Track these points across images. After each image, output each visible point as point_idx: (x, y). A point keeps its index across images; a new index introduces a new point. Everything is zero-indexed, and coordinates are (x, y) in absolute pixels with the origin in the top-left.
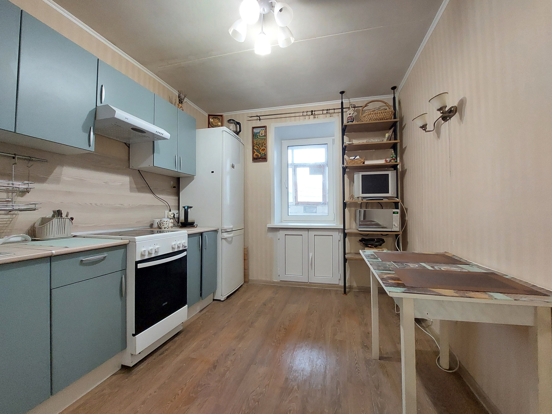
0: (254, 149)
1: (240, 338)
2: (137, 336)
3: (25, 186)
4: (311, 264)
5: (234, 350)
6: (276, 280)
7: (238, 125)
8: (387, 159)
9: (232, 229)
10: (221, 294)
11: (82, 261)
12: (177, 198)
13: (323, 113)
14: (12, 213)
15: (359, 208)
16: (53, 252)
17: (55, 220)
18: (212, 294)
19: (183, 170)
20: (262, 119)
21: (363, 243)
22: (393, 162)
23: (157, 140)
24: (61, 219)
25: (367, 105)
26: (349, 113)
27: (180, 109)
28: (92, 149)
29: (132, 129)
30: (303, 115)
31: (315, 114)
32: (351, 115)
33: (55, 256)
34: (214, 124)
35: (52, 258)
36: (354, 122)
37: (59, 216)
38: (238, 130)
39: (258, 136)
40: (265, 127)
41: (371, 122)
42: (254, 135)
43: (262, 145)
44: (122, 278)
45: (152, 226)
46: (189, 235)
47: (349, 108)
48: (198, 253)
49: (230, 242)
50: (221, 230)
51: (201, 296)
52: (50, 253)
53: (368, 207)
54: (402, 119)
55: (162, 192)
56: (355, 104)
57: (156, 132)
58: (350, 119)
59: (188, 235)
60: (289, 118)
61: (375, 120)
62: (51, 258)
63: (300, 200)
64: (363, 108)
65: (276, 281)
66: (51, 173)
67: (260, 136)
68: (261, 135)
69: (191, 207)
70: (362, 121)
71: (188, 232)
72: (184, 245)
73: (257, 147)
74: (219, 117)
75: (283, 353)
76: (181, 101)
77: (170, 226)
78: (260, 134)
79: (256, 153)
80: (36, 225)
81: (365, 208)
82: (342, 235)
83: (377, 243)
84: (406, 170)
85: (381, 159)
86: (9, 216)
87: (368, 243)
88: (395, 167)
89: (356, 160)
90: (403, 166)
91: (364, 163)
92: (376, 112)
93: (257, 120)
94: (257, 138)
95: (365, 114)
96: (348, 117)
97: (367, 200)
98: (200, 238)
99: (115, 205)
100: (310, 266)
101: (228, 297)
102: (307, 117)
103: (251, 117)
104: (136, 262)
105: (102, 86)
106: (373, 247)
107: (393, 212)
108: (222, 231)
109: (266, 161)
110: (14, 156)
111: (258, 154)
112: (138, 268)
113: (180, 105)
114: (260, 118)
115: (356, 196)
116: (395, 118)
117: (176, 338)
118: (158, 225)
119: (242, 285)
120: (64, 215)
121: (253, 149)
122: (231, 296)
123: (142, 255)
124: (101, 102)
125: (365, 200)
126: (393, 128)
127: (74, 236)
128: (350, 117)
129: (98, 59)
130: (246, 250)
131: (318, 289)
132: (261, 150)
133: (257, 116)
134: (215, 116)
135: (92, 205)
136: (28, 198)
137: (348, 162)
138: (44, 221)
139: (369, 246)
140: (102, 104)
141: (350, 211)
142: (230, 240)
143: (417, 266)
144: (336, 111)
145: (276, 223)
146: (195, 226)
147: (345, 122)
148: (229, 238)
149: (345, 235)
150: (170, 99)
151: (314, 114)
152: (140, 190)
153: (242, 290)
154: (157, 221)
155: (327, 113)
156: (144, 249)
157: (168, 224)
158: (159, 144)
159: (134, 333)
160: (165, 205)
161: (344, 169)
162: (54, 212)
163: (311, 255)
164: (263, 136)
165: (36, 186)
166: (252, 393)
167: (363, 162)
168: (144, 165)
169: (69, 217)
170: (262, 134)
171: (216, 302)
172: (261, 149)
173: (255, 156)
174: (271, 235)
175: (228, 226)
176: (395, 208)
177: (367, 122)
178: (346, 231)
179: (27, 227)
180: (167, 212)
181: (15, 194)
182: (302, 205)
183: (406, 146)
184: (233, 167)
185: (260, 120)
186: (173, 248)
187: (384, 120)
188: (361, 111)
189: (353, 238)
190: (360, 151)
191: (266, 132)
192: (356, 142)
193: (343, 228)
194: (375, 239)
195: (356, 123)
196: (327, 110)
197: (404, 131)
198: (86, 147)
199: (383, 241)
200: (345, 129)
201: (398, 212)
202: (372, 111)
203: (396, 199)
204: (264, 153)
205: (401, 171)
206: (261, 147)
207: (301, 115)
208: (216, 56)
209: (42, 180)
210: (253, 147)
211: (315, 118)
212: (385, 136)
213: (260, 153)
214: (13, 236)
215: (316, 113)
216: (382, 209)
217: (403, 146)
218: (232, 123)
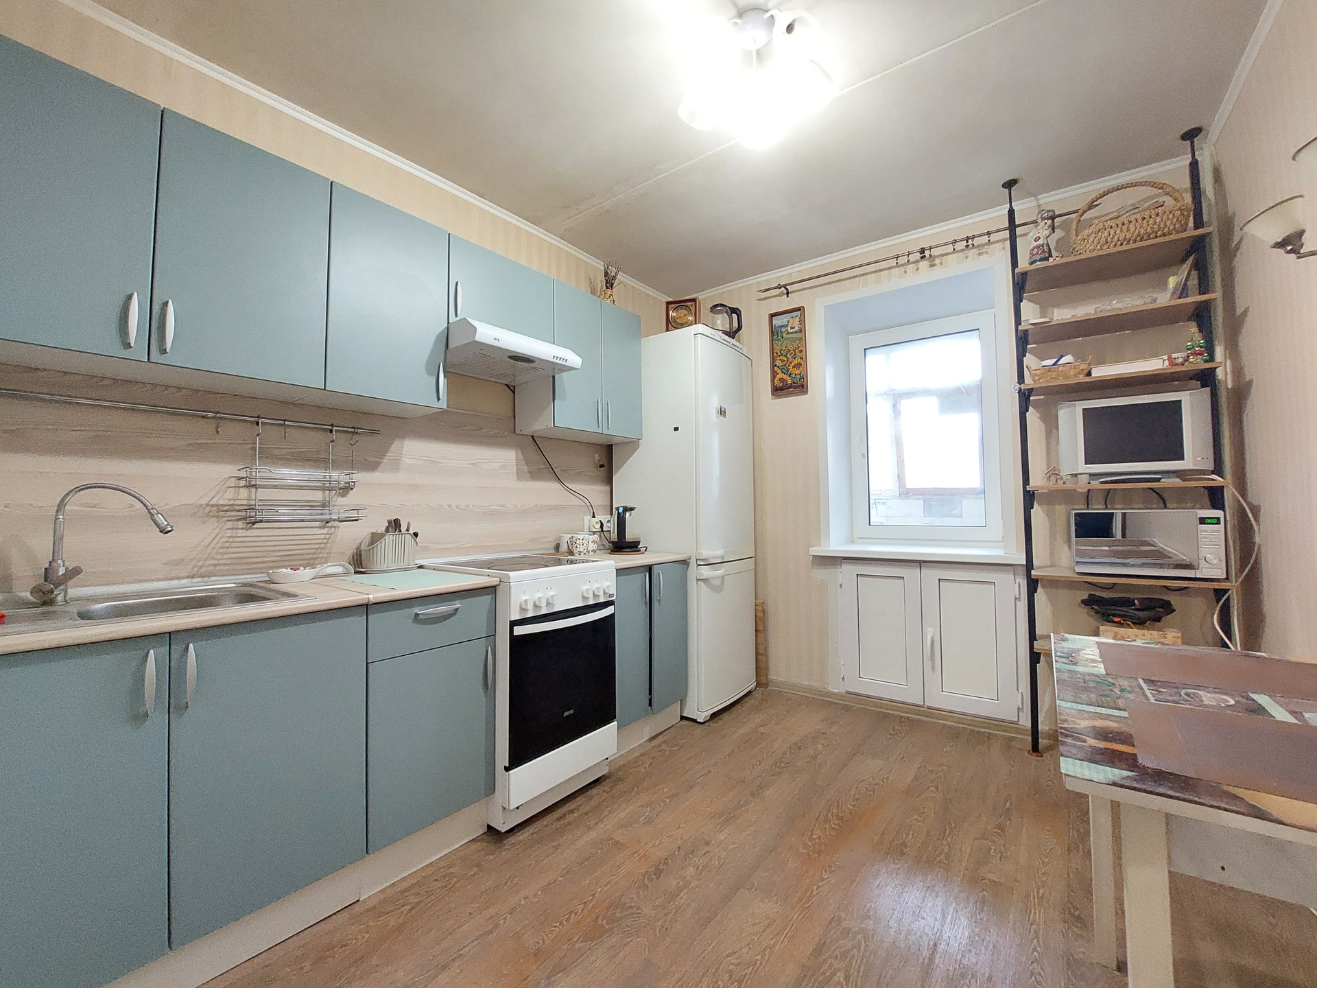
0: (776, 365)
1: (727, 818)
2: (511, 772)
3: (347, 478)
4: (933, 656)
5: (708, 843)
6: (836, 688)
7: (733, 315)
8: (1174, 356)
9: (723, 558)
10: (696, 708)
11: (417, 615)
12: (608, 488)
13: (954, 249)
14: (329, 524)
15: (1082, 507)
16: (371, 597)
17: (389, 538)
18: (679, 702)
19: (615, 430)
20: (792, 292)
21: (1093, 608)
22: (1198, 363)
23: (558, 373)
24: (397, 536)
25: (1094, 204)
26: (1032, 237)
27: (609, 300)
28: (443, 404)
29: (510, 357)
30: (897, 263)
31: (930, 255)
32: (1040, 242)
33: (374, 604)
34: (679, 321)
35: (369, 607)
36: (1051, 259)
37: (396, 530)
38: (736, 325)
39: (784, 335)
40: (798, 309)
41: (1109, 251)
42: (774, 333)
43: (795, 354)
44: (487, 651)
45: (557, 547)
46: (620, 572)
47: (1035, 222)
48: (644, 609)
49: (717, 589)
50: (697, 560)
51: (650, 704)
52: (365, 598)
53: (1113, 503)
54: (1227, 226)
55: (579, 476)
56: (1052, 209)
57: (554, 357)
58: (1037, 253)
59: (617, 570)
60: (861, 278)
61: (1121, 244)
62: (367, 608)
63: (910, 484)
64: (1081, 216)
65: (837, 691)
66: (383, 453)
67: (788, 333)
68: (792, 331)
69: (632, 509)
70: (1079, 253)
71: (617, 564)
72: (607, 591)
73: (783, 361)
74: (689, 304)
75: (824, 880)
76: (609, 284)
77: (590, 548)
78: (789, 329)
79: (780, 376)
80: (363, 547)
81: (1104, 507)
82: (1024, 583)
83: (1140, 614)
84: (1250, 383)
85: (1155, 355)
86: (325, 531)
87: (1109, 612)
88: (1206, 378)
89: (1061, 369)
90: (1238, 372)
91: (1089, 374)
92: (1124, 219)
93: (781, 295)
94: (783, 338)
95: (1086, 232)
96: (1031, 248)
97: (1102, 483)
98: (645, 576)
99: (492, 507)
100: (928, 663)
101: (714, 716)
102: (911, 267)
103: (766, 290)
104: (510, 621)
105: (457, 284)
106: (1128, 625)
107: (1201, 518)
108: (699, 563)
109: (806, 392)
110: (330, 427)
111: (785, 376)
112: (515, 634)
113: (609, 292)
114: (787, 289)
115: (1066, 471)
116: (1199, 223)
117: (594, 791)
118: (568, 547)
119: (750, 692)
120: (403, 528)
121: (773, 365)
122: (720, 714)
123: (523, 610)
124: (456, 316)
125: (1095, 484)
126: (1193, 256)
127: (421, 567)
128: (1038, 247)
129: (449, 234)
130: (759, 608)
131: (950, 727)
132: (791, 367)
133: (779, 287)
134: (680, 304)
135: (450, 507)
136: (351, 499)
137: (1036, 375)
138: (375, 538)
139: (1116, 619)
140: (458, 318)
141: (1050, 515)
142: (717, 582)
143: (1232, 702)
144: (993, 237)
145: (835, 544)
146: (640, 551)
147: (1023, 264)
148: (713, 578)
149: (1033, 585)
150: (591, 282)
151: (928, 256)
152: (535, 475)
153: (750, 702)
154: (567, 537)
155: (967, 246)
156: (525, 598)
157: (585, 545)
158: (563, 379)
159: (507, 765)
160: (584, 504)
161: (1025, 398)
162: (389, 522)
163: (930, 632)
164: (796, 332)
165: (360, 477)
166: (728, 955)
167: (1085, 372)
168: (540, 425)
169: (411, 532)
170: (794, 328)
171: (685, 722)
172: (792, 365)
173: (777, 382)
174: (821, 574)
175: (712, 551)
176: (1210, 507)
177: (1095, 254)
178: (1033, 572)
179: (350, 551)
180: (588, 518)
181: (334, 492)
182: (920, 497)
183: (1248, 307)
184: (722, 413)
185: (788, 293)
186: (584, 598)
187: (1156, 237)
188: (1075, 223)
189: (1064, 594)
190: (1080, 339)
191: (802, 321)
192: (1062, 315)
193: (1025, 563)
194: (1134, 600)
195: (1059, 261)
196: (967, 239)
197: (1238, 262)
198: (434, 403)
199: (1167, 608)
200: (1021, 286)
201: (1218, 519)
202: (1111, 219)
203: (1213, 476)
204: (800, 374)
205: (1233, 388)
206: (791, 360)
207: (892, 265)
208: (670, 172)
209: (372, 467)
210: (773, 360)
211: (932, 266)
212: (1166, 284)
213: (790, 375)
214: (329, 564)
215: (935, 252)
216: (1165, 507)
217: (1238, 310)
218: (719, 312)
